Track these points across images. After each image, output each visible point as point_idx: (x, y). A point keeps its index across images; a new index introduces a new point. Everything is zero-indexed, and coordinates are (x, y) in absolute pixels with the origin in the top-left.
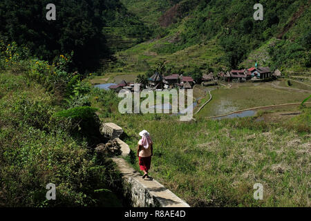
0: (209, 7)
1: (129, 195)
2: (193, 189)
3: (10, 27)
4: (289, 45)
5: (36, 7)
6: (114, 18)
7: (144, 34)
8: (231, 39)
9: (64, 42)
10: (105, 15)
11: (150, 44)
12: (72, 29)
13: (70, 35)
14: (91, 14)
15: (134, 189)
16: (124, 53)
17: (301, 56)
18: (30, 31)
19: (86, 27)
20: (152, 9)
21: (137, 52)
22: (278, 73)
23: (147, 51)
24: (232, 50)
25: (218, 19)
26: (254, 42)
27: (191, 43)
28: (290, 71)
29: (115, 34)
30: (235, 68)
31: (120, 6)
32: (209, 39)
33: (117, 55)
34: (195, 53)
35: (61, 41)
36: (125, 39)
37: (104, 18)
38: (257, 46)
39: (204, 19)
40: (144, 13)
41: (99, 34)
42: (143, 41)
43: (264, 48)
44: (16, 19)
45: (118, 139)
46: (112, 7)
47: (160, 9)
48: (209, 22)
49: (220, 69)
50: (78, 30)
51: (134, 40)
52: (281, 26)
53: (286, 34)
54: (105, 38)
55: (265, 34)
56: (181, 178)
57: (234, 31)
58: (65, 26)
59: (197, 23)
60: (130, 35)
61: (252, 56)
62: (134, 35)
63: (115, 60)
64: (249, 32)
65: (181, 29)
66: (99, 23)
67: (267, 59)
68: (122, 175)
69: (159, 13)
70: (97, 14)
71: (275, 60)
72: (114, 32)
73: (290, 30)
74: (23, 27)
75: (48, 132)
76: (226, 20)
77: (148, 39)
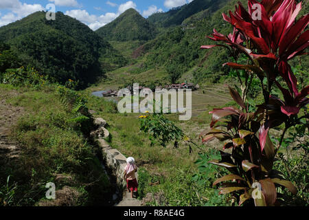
0: (160, 47)
1: (105, 159)
2: (139, 155)
3: (43, 57)
4: (204, 70)
5: (59, 45)
6: (105, 53)
7: (123, 62)
8: (172, 66)
9: (76, 66)
10: (100, 51)
11: (126, 68)
12: (80, 58)
13: (79, 62)
14: (92, 50)
15: (108, 156)
16: (111, 73)
17: (210, 77)
18: (55, 59)
19: (89, 57)
20: (128, 48)
21: (118, 73)
22: (197, 86)
23: (124, 73)
24: (172, 73)
25: (166, 54)
26: (185, 68)
27: (150, 68)
28: (205, 85)
29: (106, 62)
30: (174, 83)
31: (109, 46)
32: (160, 65)
33: (107, 74)
34: (152, 74)
35: (74, 66)
36: (112, 65)
37: (99, 52)
38: (186, 71)
39: (157, 55)
40: (123, 50)
41: (97, 61)
42: (122, 66)
43: (191, 71)
44: (47, 52)
45: (103, 128)
46: (104, 46)
47: (132, 48)
48: (160, 56)
49: (166, 84)
50: (84, 59)
51: (117, 65)
52: (200, 59)
53: (203, 64)
54: (100, 64)
55: (191, 64)
56: (135, 149)
57: (174, 62)
58: (76, 57)
59: (153, 56)
60: (114, 63)
61: (184, 76)
62: (117, 63)
63: (106, 77)
64: (182, 62)
65: (144, 60)
66: (97, 55)
67: (192, 78)
68: (102, 148)
69: (132, 50)
70: (95, 50)
71: (196, 79)
72: (105, 60)
73: (205, 62)
74: (51, 57)
75: (64, 129)
76: (169, 55)
77: (125, 65)
